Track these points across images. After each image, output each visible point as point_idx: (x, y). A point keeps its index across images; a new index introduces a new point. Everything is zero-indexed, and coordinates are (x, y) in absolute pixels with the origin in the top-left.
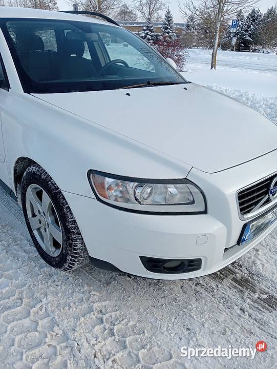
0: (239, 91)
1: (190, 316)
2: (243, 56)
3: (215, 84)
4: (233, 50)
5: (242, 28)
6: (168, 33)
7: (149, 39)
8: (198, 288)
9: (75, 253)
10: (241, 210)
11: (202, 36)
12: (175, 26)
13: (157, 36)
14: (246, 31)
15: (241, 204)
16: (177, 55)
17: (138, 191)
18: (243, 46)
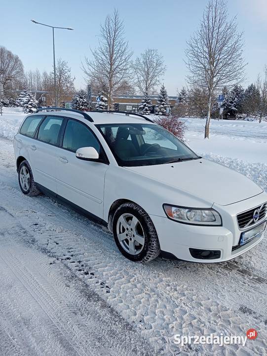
0: (231, 159)
1: (216, 285)
2: (230, 124)
3: (211, 153)
4: (221, 119)
5: (228, 100)
6: (163, 105)
7: (146, 110)
8: (218, 274)
9: (153, 249)
10: (240, 225)
11: (193, 107)
12: (169, 99)
13: (154, 107)
14: (231, 102)
15: (239, 222)
16: (177, 129)
17: (189, 214)
18: (230, 114)
